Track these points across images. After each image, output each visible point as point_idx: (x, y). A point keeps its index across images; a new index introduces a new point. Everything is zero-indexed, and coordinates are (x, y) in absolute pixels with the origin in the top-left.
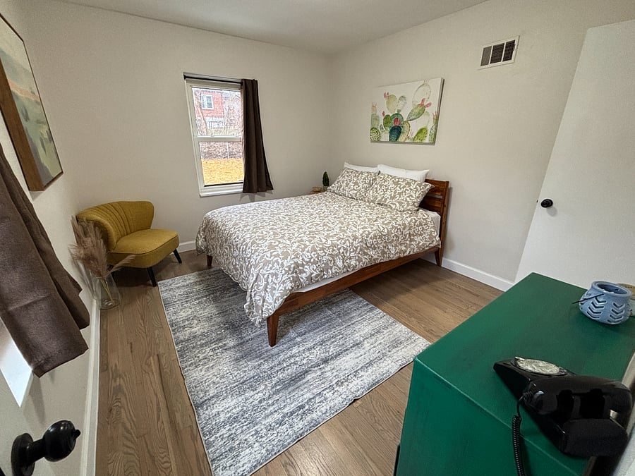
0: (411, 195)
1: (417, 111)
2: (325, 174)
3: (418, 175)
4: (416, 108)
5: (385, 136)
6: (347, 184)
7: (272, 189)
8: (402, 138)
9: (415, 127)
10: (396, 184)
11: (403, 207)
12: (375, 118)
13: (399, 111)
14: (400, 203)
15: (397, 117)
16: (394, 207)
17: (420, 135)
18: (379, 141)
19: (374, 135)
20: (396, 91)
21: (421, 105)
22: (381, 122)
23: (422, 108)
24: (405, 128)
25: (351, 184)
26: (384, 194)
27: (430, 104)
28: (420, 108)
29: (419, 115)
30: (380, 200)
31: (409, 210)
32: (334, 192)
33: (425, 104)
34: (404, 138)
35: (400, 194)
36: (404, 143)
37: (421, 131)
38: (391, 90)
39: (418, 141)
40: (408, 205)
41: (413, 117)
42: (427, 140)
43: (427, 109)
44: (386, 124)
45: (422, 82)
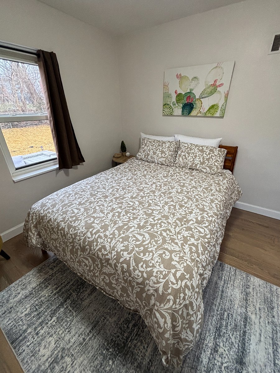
0: (217, 160)
1: (209, 90)
2: (123, 143)
3: (214, 143)
4: (208, 88)
5: (178, 111)
6: (154, 153)
7: (84, 161)
8: (194, 113)
9: (206, 103)
10: (202, 151)
11: (213, 170)
12: (167, 96)
13: (191, 90)
14: (210, 168)
15: (189, 95)
16: (205, 171)
17: (212, 111)
18: (171, 115)
19: (166, 110)
20: (189, 73)
21: (214, 85)
22: (174, 99)
23: (214, 88)
24: (197, 104)
25: (158, 152)
26: (193, 160)
27: (222, 84)
28: (212, 88)
29: (211, 93)
30: (192, 166)
31: (219, 173)
32: (141, 159)
33: (218, 84)
34: (196, 113)
35: (208, 160)
36: (196, 116)
37: (213, 107)
38: (184, 72)
39: (210, 115)
40: (218, 168)
41: (205, 95)
42: (218, 114)
43: (219, 89)
44: (178, 101)
45: (215, 65)
